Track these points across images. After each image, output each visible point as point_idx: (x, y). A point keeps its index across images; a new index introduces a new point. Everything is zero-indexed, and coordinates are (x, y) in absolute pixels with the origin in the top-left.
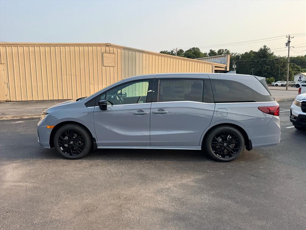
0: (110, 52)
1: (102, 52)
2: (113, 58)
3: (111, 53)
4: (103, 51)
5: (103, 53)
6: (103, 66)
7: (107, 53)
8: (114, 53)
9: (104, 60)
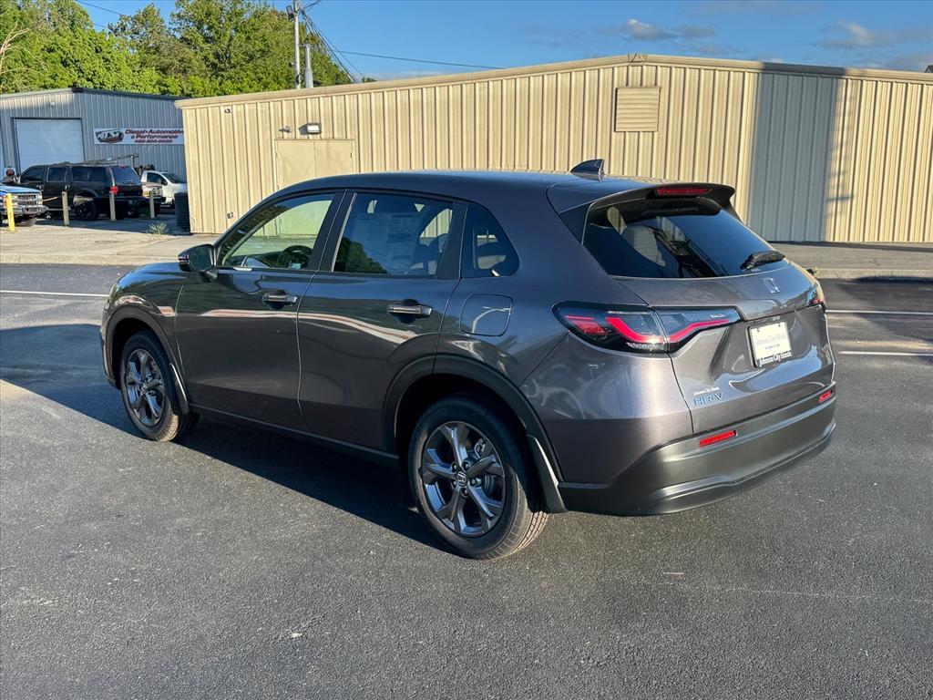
0: (641, 84)
1: (615, 86)
2: (651, 104)
3: (646, 87)
4: (618, 84)
5: (617, 89)
6: (614, 134)
7: (632, 87)
8: (659, 84)
9: (618, 112)
